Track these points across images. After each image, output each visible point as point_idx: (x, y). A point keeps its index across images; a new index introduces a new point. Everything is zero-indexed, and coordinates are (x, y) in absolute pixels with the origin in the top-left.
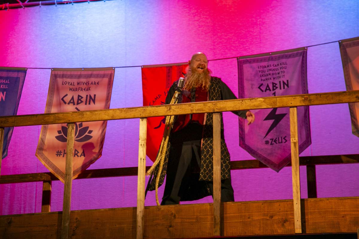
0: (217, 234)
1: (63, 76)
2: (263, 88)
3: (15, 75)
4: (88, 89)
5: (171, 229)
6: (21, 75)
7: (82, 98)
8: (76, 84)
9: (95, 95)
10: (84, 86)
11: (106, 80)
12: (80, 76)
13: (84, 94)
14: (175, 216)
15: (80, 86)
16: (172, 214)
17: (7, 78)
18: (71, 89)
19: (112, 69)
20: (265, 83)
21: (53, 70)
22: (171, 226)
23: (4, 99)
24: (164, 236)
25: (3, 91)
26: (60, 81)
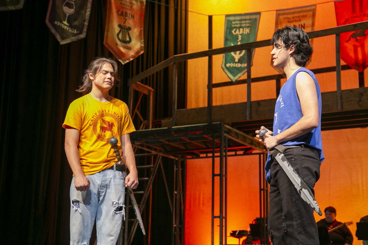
1: (283, 14)
3: (254, 17)
4: (300, 20)
5: (360, 103)
6: (258, 16)
7: (296, 26)
8: (292, 18)
9: (304, 24)
10: (297, 19)
11: (311, 13)
12: (294, 13)
13: (297, 24)
14: (362, 95)
15: (294, 19)
16: (360, 93)
17: (250, 19)
18: (289, 22)
19: (315, 5)
21: (277, 11)
22: (360, 101)
23: (249, 32)
24: (356, 107)
25: (248, 27)
26: (281, 17)
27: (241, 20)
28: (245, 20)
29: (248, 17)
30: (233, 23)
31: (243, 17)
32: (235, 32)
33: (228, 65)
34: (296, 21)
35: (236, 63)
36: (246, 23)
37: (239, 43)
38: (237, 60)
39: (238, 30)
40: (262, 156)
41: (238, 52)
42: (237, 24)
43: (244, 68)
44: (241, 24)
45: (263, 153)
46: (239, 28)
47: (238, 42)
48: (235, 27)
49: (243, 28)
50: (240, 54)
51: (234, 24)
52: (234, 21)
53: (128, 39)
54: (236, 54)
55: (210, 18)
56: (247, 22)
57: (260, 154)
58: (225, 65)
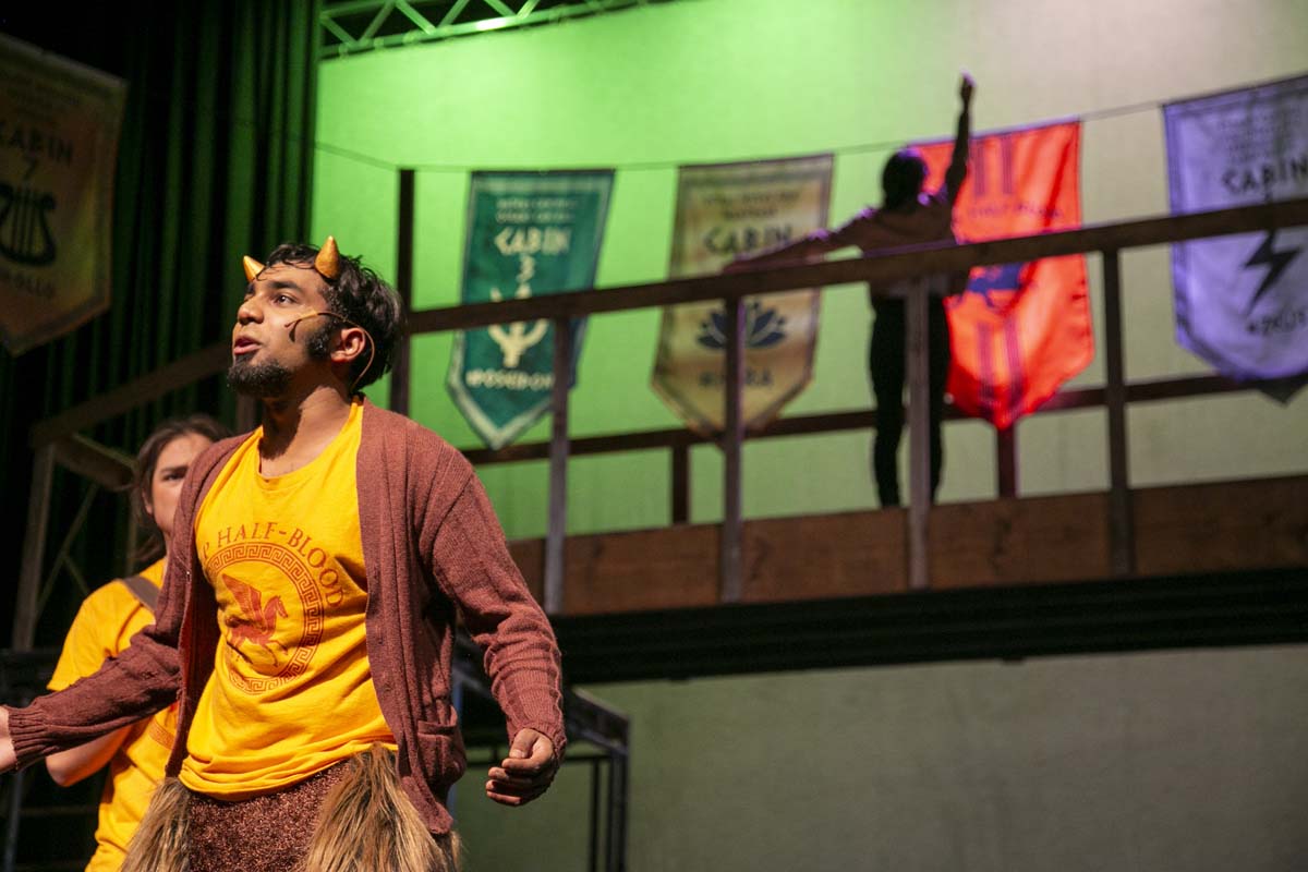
0: (1122, 569)
1: (710, 182)
2: (1237, 182)
3: (587, 186)
4: (770, 212)
5: (999, 559)
6: (602, 184)
8: (738, 200)
9: (788, 228)
10: (758, 206)
11: (814, 186)
12: (751, 180)
14: (1008, 529)
15: (747, 205)
16: (1001, 521)
17: (571, 195)
18: (726, 215)
19: (830, 156)
20: (1240, 169)
21: (685, 168)
22: (999, 550)
23: (565, 246)
24: (984, 576)
25: (562, 226)
26: (698, 196)
27: (534, 196)
28: (551, 195)
29: (563, 186)
30: (503, 204)
31: (545, 186)
32: (509, 241)
33: (475, 378)
34: (755, 213)
35: (508, 370)
36: (553, 210)
37: (524, 292)
38: (511, 359)
39: (519, 237)
40: (604, 768)
41: (518, 328)
42: (515, 210)
43: (543, 393)
44: (532, 210)
45: (609, 756)
46: (526, 227)
47: (518, 285)
48: (507, 224)
49: (542, 227)
50: (527, 332)
51: (507, 211)
52: (508, 196)
53: (38, 248)
54: (507, 332)
55: (407, 179)
56: (561, 203)
57: (595, 760)
58: (463, 377)
